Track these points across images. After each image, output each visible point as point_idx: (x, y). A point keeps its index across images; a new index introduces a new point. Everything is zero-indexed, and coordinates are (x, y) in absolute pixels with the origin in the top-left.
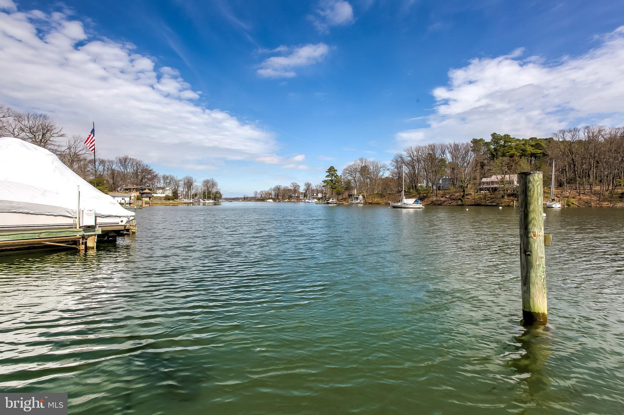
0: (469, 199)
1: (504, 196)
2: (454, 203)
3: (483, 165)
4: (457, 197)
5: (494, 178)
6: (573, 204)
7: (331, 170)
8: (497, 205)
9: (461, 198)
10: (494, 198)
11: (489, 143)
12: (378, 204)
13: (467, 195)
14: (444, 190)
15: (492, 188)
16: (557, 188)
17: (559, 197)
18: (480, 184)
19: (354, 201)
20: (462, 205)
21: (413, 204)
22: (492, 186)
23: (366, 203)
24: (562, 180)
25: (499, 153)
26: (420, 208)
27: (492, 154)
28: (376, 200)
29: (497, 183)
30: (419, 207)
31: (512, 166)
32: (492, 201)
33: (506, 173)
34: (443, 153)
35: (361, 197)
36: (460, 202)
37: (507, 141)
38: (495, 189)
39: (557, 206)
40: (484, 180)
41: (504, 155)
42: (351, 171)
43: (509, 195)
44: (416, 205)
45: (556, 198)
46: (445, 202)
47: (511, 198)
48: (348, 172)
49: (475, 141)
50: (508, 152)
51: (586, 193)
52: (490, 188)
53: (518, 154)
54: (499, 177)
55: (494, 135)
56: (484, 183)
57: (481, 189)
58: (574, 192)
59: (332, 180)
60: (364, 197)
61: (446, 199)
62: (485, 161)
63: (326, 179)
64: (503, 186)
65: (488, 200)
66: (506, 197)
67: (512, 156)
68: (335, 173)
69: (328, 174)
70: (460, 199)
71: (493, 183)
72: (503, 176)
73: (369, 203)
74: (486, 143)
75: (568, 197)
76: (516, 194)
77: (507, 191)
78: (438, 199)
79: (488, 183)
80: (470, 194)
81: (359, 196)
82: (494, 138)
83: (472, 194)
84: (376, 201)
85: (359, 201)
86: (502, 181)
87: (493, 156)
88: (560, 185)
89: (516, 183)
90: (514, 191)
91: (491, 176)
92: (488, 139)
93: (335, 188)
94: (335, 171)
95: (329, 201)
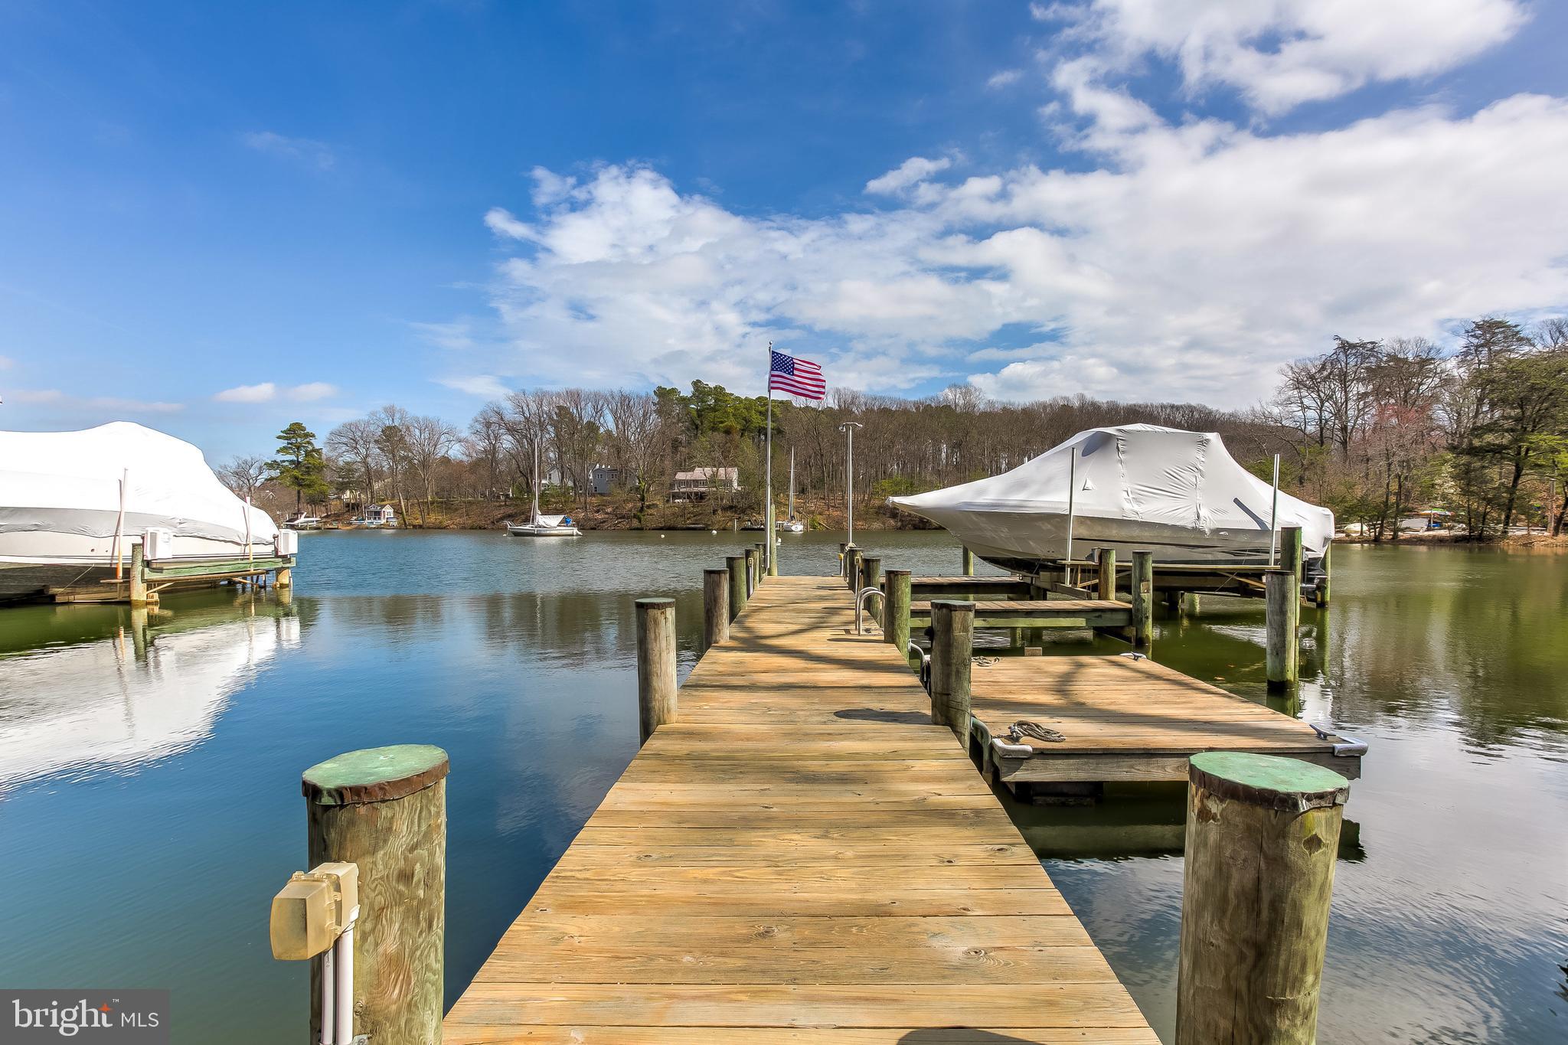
0: (652, 517)
1: (717, 510)
2: (625, 525)
3: (676, 445)
4: (630, 511)
5: (698, 473)
6: (820, 524)
7: (295, 434)
8: (706, 529)
9: (639, 514)
10: (700, 514)
11: (689, 399)
12: (440, 528)
13: (649, 507)
14: (601, 494)
15: (696, 494)
16: (797, 497)
17: (801, 512)
18: (672, 486)
19: (367, 521)
20: (642, 529)
21: (558, 528)
22: (696, 490)
23: (404, 527)
24: (805, 481)
25: (706, 424)
26: (573, 535)
27: (693, 423)
28: (433, 518)
29: (704, 483)
30: (570, 532)
31: (729, 451)
32: (696, 520)
33: (720, 465)
34: (598, 411)
35: (388, 511)
36: (635, 523)
37: (720, 400)
38: (701, 497)
39: (798, 528)
40: (680, 476)
41: (714, 429)
42: (351, 436)
43: (725, 509)
44: (564, 528)
45: (796, 514)
46: (604, 522)
47: (729, 514)
48: (345, 440)
49: (662, 393)
50: (722, 422)
51: (837, 505)
52: (691, 493)
53: (739, 427)
54: (708, 471)
55: (697, 384)
56: (681, 482)
57: (675, 496)
58: (821, 503)
59: (299, 462)
60: (398, 512)
61: (607, 516)
62: (683, 438)
63: (280, 458)
64: (715, 489)
65: (688, 519)
66: (720, 512)
67: (728, 432)
68: (309, 443)
69: (283, 443)
70: (635, 516)
71: (696, 482)
72: (715, 469)
73: (415, 527)
74: (683, 399)
75: (813, 512)
76: (736, 507)
77: (722, 499)
78: (590, 515)
79: (687, 483)
80: (655, 506)
81: (383, 506)
82: (696, 390)
83: (660, 507)
84: (433, 520)
85: (383, 521)
86: (713, 480)
87: (695, 427)
88: (802, 491)
89: (735, 485)
90: (732, 501)
91: (692, 469)
92: (687, 391)
93: (309, 486)
94: (307, 435)
95: (296, 523)
